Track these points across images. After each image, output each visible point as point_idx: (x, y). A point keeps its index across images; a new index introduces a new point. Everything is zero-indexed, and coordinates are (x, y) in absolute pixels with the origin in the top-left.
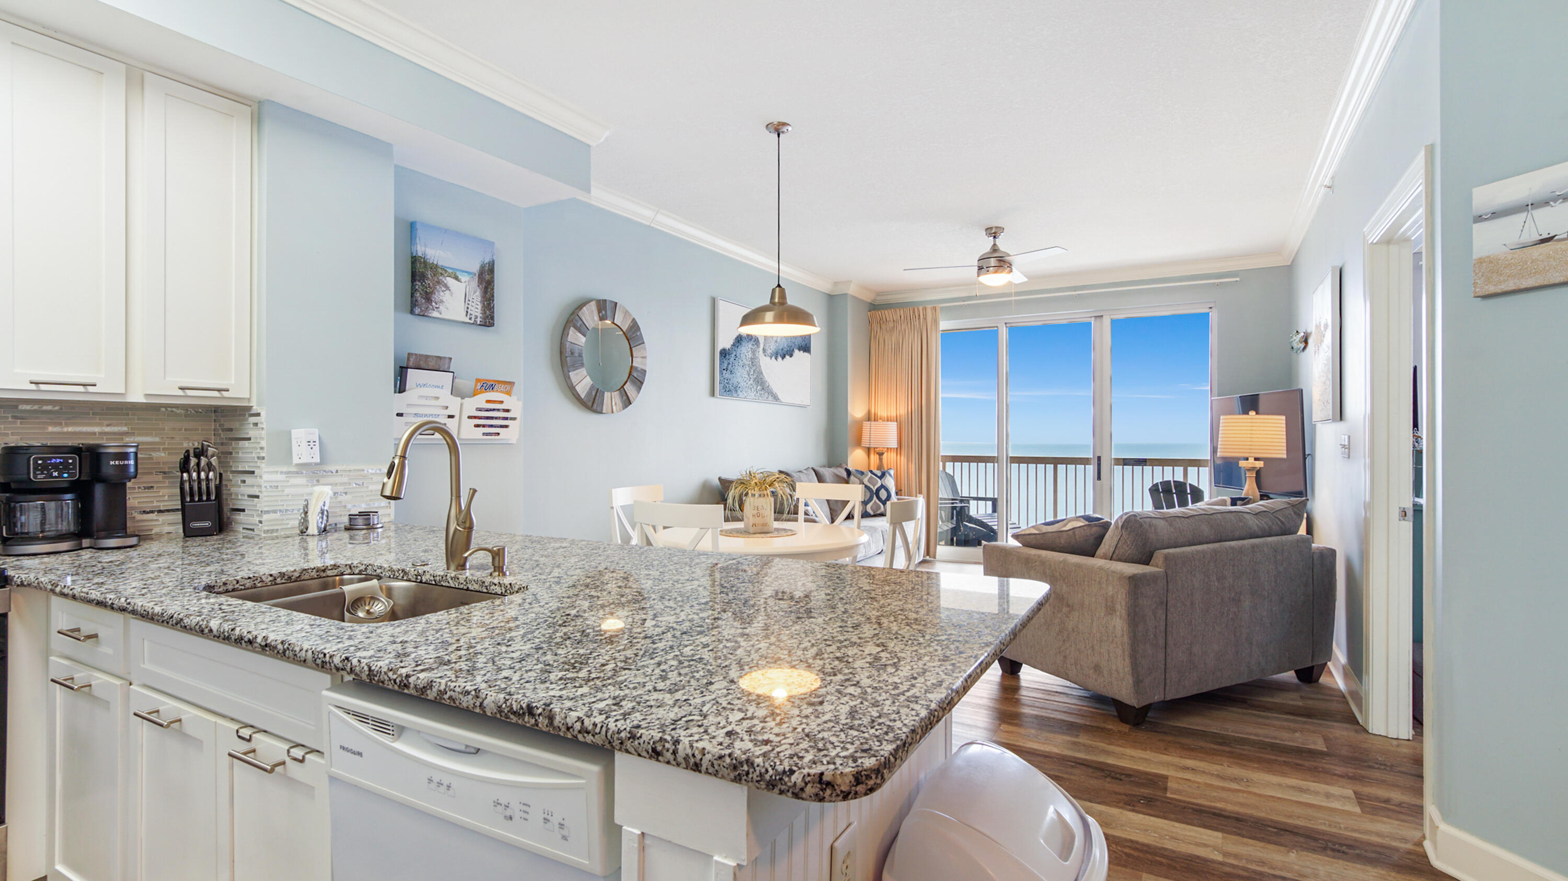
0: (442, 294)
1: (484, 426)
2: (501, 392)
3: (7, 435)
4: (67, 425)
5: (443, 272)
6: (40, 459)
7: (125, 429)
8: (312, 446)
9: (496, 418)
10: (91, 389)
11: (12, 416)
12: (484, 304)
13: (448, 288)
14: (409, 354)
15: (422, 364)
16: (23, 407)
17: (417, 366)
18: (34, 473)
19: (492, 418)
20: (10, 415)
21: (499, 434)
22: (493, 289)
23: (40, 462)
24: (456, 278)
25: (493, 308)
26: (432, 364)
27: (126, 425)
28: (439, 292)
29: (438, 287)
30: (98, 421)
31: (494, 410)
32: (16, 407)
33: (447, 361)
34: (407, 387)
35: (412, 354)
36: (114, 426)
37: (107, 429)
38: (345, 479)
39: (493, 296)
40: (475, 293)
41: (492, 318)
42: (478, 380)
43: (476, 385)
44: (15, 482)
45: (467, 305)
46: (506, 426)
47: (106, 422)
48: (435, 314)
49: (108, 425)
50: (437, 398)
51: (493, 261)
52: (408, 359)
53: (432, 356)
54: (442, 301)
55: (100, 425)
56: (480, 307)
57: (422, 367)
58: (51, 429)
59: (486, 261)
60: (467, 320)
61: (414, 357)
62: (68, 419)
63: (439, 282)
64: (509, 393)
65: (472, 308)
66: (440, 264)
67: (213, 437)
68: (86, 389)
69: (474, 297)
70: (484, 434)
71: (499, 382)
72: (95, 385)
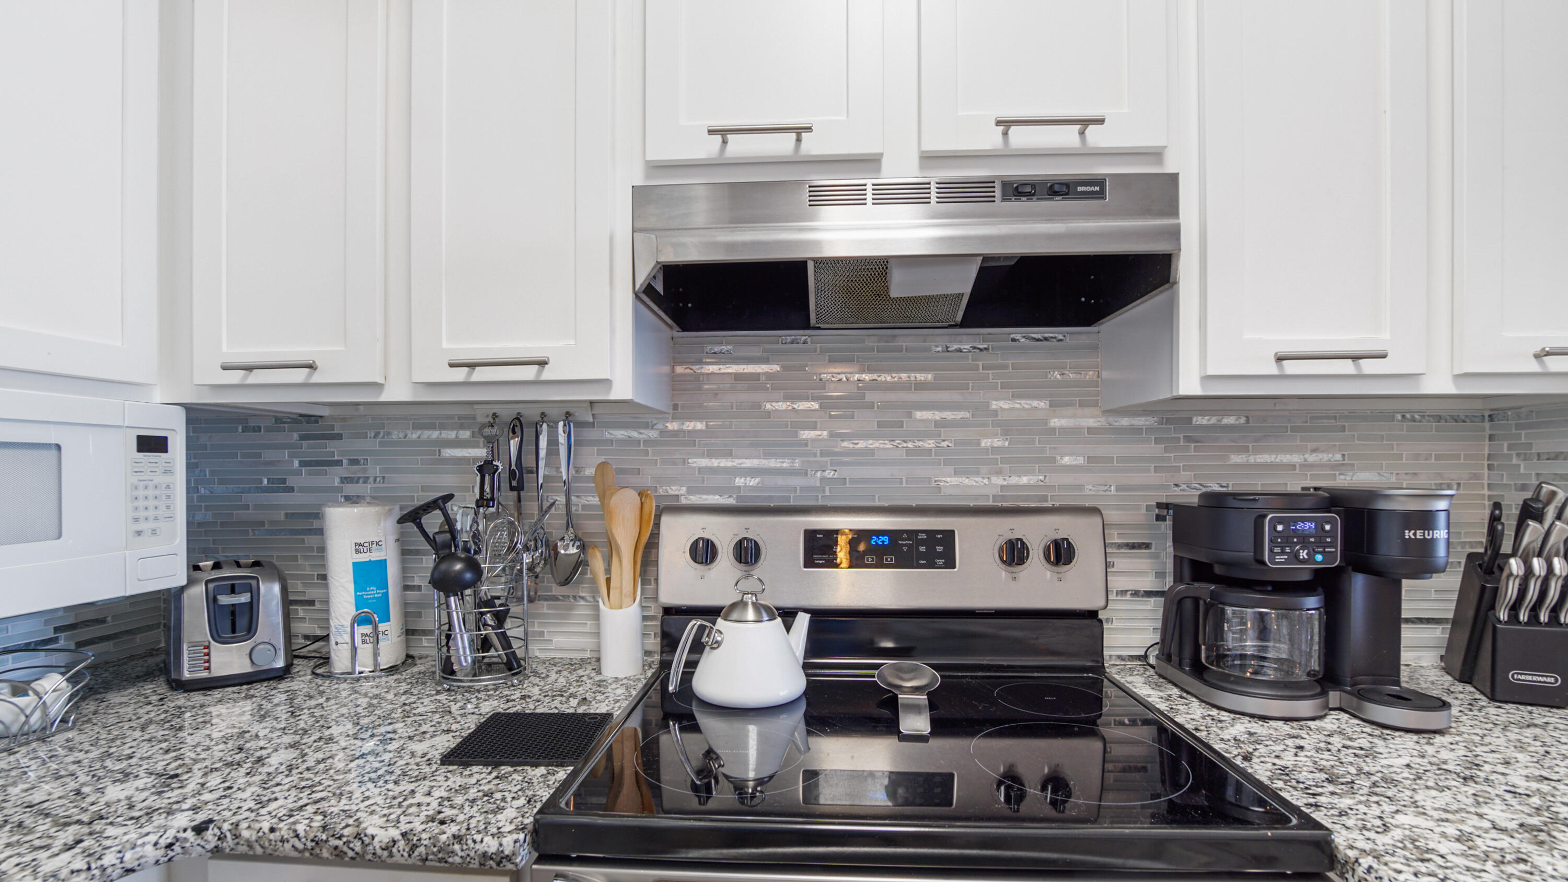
3: (1177, 469)
4: (1258, 451)
6: (1280, 521)
10: (1368, 366)
11: (1185, 437)
18: (1271, 550)
20: (1181, 436)
23: (1280, 528)
30: (1299, 443)
36: (1323, 452)
37: (1312, 458)
44: (1222, 563)
47: (1311, 445)
49: (1314, 451)
58: (1233, 458)
62: (1257, 440)
67: (1486, 471)
68: (1358, 367)
72: (1384, 356)
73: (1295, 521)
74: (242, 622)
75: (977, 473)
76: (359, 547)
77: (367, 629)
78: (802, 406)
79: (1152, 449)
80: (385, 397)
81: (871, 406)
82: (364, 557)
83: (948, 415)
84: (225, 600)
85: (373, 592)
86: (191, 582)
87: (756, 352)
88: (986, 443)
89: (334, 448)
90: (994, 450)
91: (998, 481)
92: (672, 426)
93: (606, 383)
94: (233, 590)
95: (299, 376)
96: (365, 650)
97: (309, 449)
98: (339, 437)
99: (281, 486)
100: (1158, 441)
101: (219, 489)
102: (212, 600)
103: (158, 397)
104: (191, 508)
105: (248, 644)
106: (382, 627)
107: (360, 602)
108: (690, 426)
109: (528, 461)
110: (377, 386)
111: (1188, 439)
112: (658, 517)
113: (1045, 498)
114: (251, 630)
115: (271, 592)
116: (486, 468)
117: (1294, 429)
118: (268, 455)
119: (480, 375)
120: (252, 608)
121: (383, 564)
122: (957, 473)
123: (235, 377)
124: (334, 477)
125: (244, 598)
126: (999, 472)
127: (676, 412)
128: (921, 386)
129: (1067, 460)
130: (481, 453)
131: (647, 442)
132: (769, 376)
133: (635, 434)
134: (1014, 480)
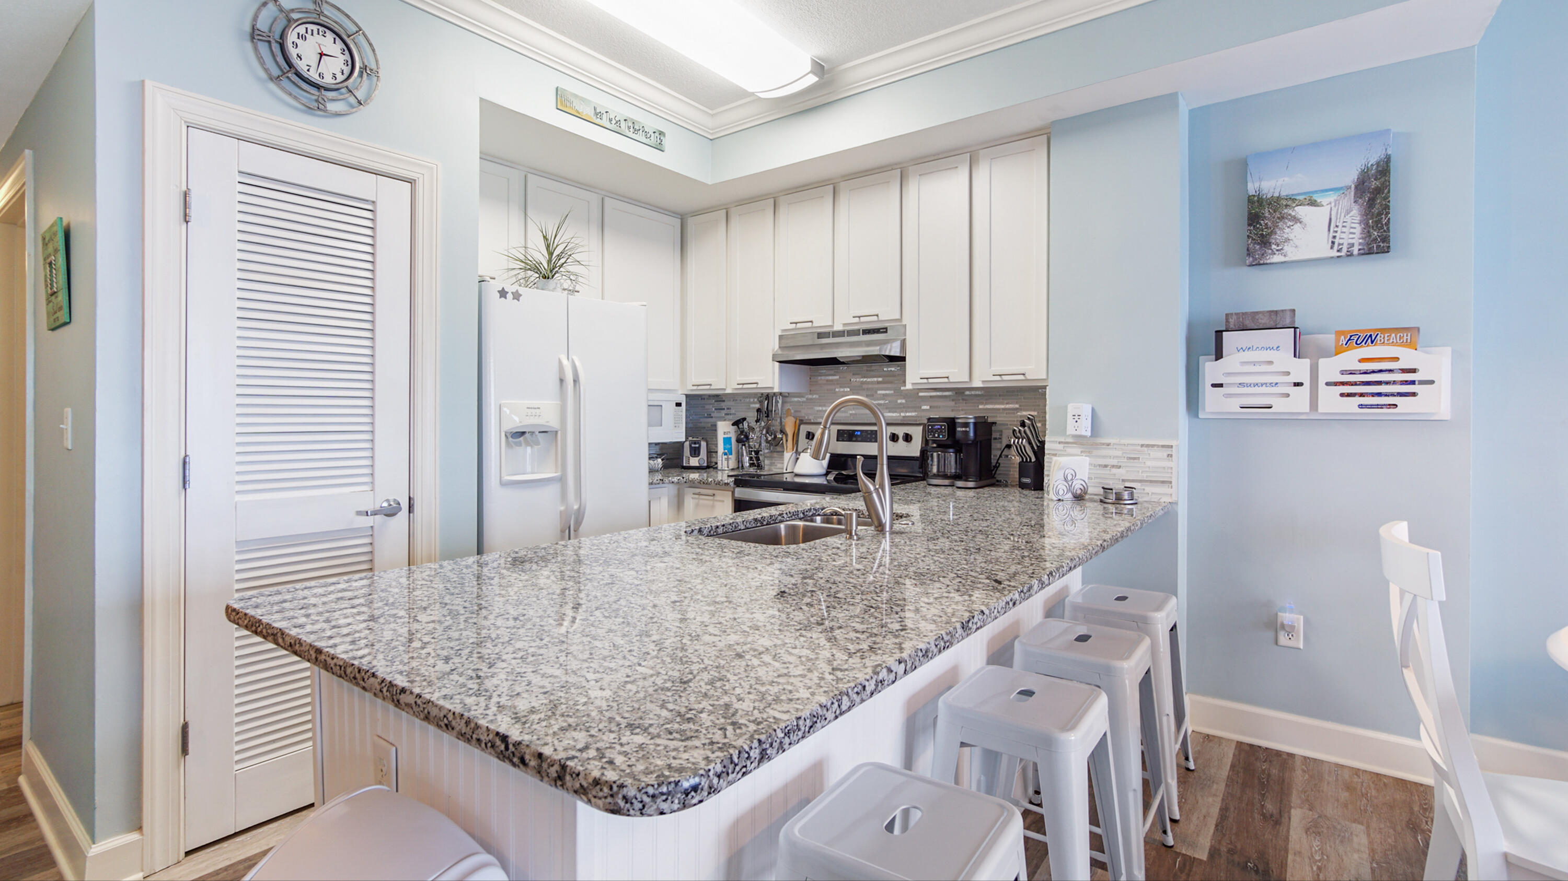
0: (1287, 230)
1: (1362, 395)
2: (1393, 344)
4: (986, 404)
5: (1289, 203)
6: (931, 425)
7: (1017, 406)
8: (1076, 419)
9: (1387, 383)
12: (1367, 224)
13: (1296, 220)
14: (1227, 315)
15: (1249, 323)
16: (967, 393)
17: (1242, 328)
19: (1379, 383)
21: (1396, 406)
22: (1387, 198)
23: (930, 428)
24: (1313, 203)
25: (1388, 224)
26: (1264, 321)
27: (1017, 403)
28: (1282, 229)
29: (1280, 224)
31: (1381, 371)
32: (964, 393)
33: (1288, 315)
34: (1224, 354)
35: (1232, 314)
37: (1008, 406)
38: (1119, 453)
39: (1388, 207)
40: (1348, 212)
41: (1386, 239)
42: (1339, 333)
43: (1337, 340)
45: (1332, 234)
46: (1414, 394)
48: (1277, 258)
49: (1007, 404)
50: (1271, 363)
51: (1388, 159)
52: (1227, 321)
53: (1262, 313)
54: (1288, 240)
55: (1002, 404)
56: (1358, 229)
57: (1249, 326)
58: (981, 407)
59: (1373, 161)
60: (1334, 253)
61: (1235, 317)
62: (986, 400)
63: (1282, 218)
64: (1412, 345)
65: (1343, 236)
66: (1283, 194)
68: (949, 380)
69: (1348, 218)
70: (1361, 406)
71: (1383, 331)
73: (935, 425)
74: (697, 452)
75: (896, 412)
76: (725, 433)
77: (726, 457)
78: (846, 390)
79: (952, 403)
80: (727, 392)
81: (864, 390)
82: (726, 436)
83: (887, 392)
84: (693, 445)
85: (728, 446)
86: (686, 441)
87: (832, 372)
88: (899, 401)
89: (723, 405)
90: (901, 404)
91: (903, 414)
92: (810, 396)
93: (772, 388)
94: (695, 444)
95: (708, 387)
96: (725, 463)
97: (717, 405)
98: (724, 401)
99: (710, 416)
100: (953, 400)
101: (695, 417)
102: (690, 446)
103: (680, 392)
104: (686, 423)
105: (698, 458)
106: (730, 456)
107: (725, 449)
108: (814, 396)
109: (770, 408)
110: (725, 389)
111: (963, 400)
112: (799, 426)
113: (916, 421)
114: (699, 455)
115: (703, 444)
116: (759, 410)
117: (1000, 395)
118: (707, 407)
119: (745, 386)
120: (699, 448)
121: (730, 438)
122: (889, 412)
123: (695, 388)
124: (723, 413)
125: (697, 446)
126: (902, 412)
127: (811, 392)
128: (878, 383)
129: (924, 407)
130: (758, 406)
131: (803, 402)
132: (837, 380)
133: (799, 399)
134: (908, 414)
